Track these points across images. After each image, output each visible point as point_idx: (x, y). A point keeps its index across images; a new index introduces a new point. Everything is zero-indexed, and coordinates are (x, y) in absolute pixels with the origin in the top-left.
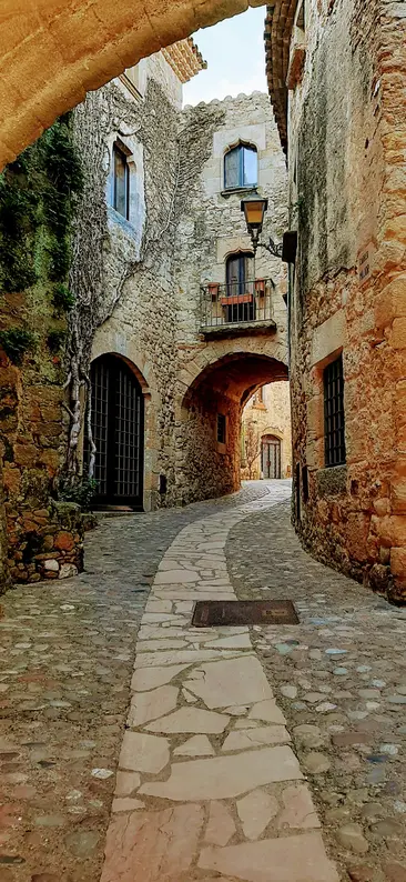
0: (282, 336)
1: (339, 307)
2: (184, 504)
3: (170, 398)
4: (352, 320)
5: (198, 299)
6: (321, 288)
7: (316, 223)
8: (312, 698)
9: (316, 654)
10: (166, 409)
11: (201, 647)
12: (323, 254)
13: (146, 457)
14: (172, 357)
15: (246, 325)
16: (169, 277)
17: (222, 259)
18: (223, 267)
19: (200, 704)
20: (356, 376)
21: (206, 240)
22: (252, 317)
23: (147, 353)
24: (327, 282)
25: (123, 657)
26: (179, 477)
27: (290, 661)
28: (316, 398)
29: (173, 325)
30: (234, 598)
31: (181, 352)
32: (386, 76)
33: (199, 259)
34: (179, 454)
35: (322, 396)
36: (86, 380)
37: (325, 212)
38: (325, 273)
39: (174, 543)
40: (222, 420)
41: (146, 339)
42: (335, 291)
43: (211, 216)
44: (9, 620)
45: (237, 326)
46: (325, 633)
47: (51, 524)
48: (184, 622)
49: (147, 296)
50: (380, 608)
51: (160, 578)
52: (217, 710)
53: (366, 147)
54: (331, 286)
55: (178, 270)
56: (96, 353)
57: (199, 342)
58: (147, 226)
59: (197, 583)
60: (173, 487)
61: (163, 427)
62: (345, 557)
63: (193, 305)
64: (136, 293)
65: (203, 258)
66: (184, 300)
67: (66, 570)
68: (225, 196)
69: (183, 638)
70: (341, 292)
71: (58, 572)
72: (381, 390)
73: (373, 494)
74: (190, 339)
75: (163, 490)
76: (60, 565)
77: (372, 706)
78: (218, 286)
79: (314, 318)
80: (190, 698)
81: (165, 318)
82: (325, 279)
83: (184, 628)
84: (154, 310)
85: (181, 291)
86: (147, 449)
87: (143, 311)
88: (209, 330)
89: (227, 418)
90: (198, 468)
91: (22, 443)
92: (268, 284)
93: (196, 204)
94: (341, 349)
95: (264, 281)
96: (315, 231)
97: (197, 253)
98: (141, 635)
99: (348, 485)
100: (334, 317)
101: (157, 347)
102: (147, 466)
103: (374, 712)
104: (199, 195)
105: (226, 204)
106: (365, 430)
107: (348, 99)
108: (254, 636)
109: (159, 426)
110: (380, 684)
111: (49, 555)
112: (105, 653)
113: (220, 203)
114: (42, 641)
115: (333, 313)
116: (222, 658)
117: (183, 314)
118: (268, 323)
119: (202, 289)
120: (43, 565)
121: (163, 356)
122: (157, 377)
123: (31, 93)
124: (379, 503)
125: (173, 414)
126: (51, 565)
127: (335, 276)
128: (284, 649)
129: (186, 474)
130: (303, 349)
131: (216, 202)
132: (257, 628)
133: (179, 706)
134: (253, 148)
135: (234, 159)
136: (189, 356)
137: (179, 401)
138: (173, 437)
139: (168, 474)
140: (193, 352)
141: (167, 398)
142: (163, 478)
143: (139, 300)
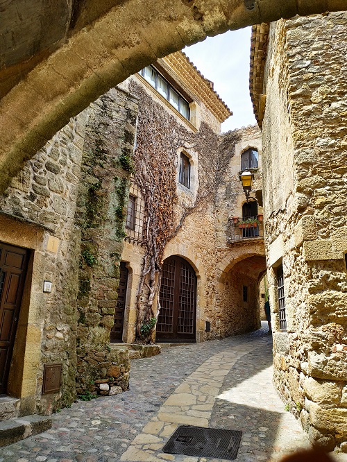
1: (280, 232)
2: (221, 338)
3: (213, 277)
4: (286, 240)
5: (228, 225)
6: (271, 221)
7: (268, 185)
10: (210, 284)
12: (271, 202)
13: (198, 311)
15: (253, 239)
16: (212, 215)
17: (240, 205)
18: (241, 209)
20: (289, 276)
21: (232, 196)
23: (198, 254)
24: (274, 218)
26: (218, 323)
29: (214, 239)
31: (219, 253)
33: (228, 205)
34: (218, 309)
36: (159, 270)
37: (271, 178)
38: (273, 213)
39: (199, 369)
40: (246, 289)
41: (198, 247)
42: (277, 223)
43: (235, 184)
45: (248, 239)
47: (105, 361)
48: (159, 447)
49: (199, 225)
51: (172, 399)
53: (287, 141)
54: (275, 220)
55: (218, 211)
56: (167, 256)
57: (228, 248)
58: (199, 191)
59: (191, 407)
60: (215, 328)
61: (208, 294)
63: (225, 229)
64: (192, 223)
65: (230, 205)
66: (221, 226)
67: (114, 389)
70: (280, 223)
71: (108, 391)
72: (301, 287)
73: (300, 358)
74: (224, 246)
75: (208, 330)
76: (110, 387)
78: (238, 219)
79: (270, 239)
81: (209, 235)
82: (272, 216)
83: (156, 453)
84: (203, 232)
85: (219, 222)
86: (198, 306)
87: (197, 232)
88: (233, 242)
89: (249, 288)
90: (231, 317)
91: (91, 312)
93: (227, 178)
94: (282, 258)
95: (262, 216)
96: (268, 189)
97: (227, 202)
99: (288, 347)
100: (278, 238)
101: (204, 250)
102: (198, 316)
104: (228, 174)
106: (295, 312)
109: (205, 293)
111: (104, 380)
115: (278, 236)
117: (220, 233)
119: (229, 220)
120: (99, 387)
121: (208, 255)
122: (204, 266)
125: (214, 286)
126: (104, 387)
127: (277, 214)
129: (223, 321)
131: (236, 177)
134: (256, 150)
135: (247, 155)
136: (223, 255)
137: (217, 280)
138: (215, 299)
139: (211, 321)
140: (225, 253)
141: (210, 278)
142: (208, 323)
143: (194, 227)
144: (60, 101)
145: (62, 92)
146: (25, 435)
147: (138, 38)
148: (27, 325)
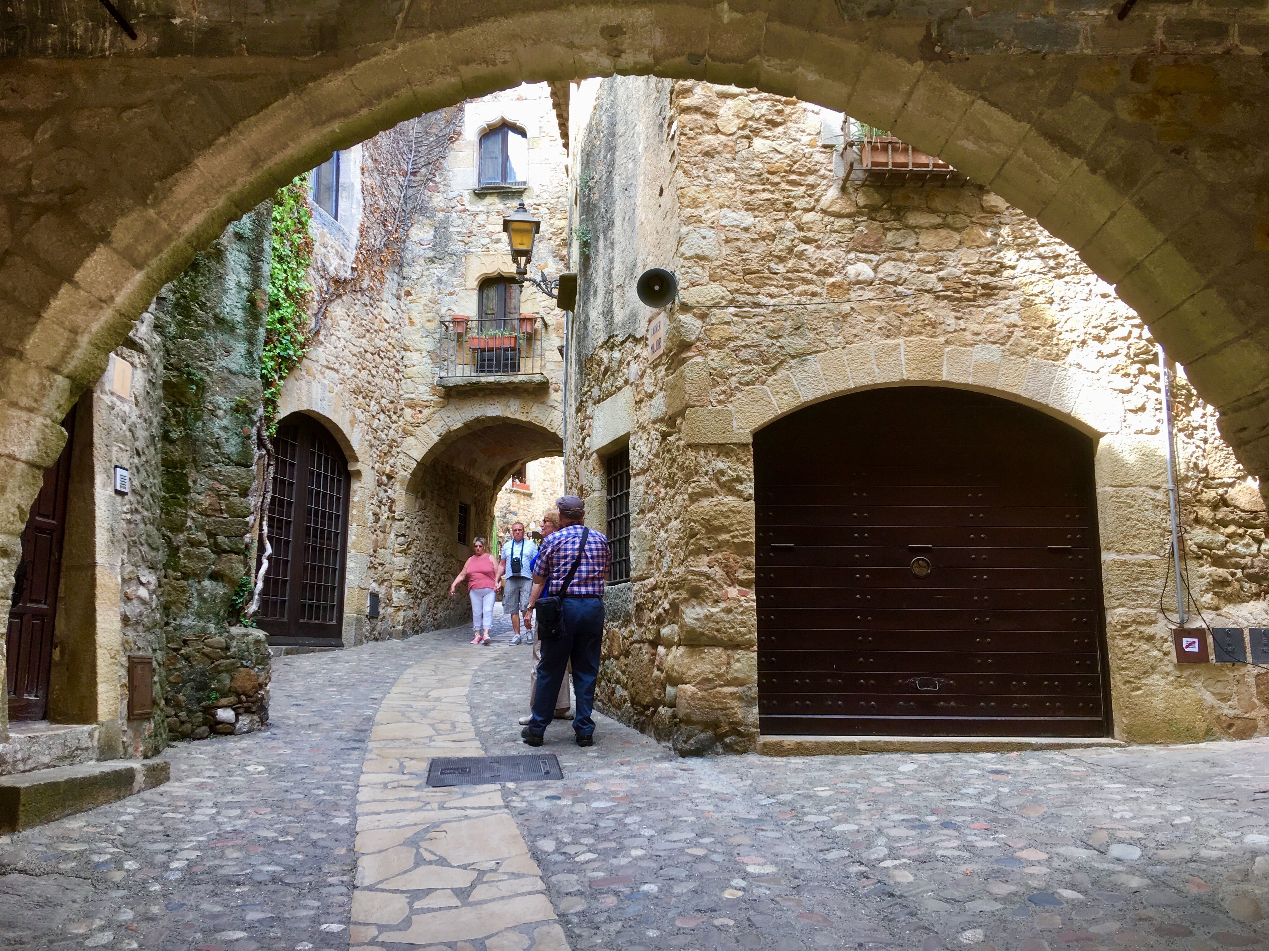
0: (555, 397)
1: (626, 382)
2: (404, 634)
3: (390, 477)
4: (641, 401)
5: (437, 336)
6: (604, 355)
7: (601, 273)
8: (571, 850)
9: (580, 808)
10: (382, 494)
11: (442, 807)
12: (608, 314)
13: (350, 564)
14: (394, 417)
15: (505, 379)
16: (394, 302)
17: (473, 283)
18: (475, 295)
19: (442, 862)
20: (643, 472)
21: (451, 254)
22: (515, 368)
23: (358, 412)
24: (612, 349)
25: (342, 820)
26: (399, 596)
27: (548, 817)
28: (596, 494)
29: (397, 371)
30: (480, 753)
31: (408, 412)
32: (685, 118)
33: (440, 281)
34: (399, 560)
35: (604, 492)
36: (268, 451)
37: (612, 261)
38: (610, 337)
39: (395, 690)
40: (464, 510)
41: (356, 392)
42: (621, 362)
43: (460, 222)
44: (177, 784)
45: (491, 379)
46: (594, 787)
47: (227, 658)
48: (416, 783)
49: (361, 330)
50: (662, 759)
51: (379, 731)
52: (465, 867)
53: (661, 195)
54: (617, 354)
55: (408, 294)
56: (283, 412)
57: (436, 398)
58: (363, 232)
59: (431, 738)
60: (390, 610)
61: (377, 520)
62: (625, 701)
63: (428, 345)
64: (345, 324)
65: (445, 279)
66: (417, 337)
67: (245, 721)
68: (480, 194)
69: (418, 799)
70: (628, 364)
71: (233, 725)
72: (672, 492)
73: (660, 621)
74: (423, 393)
75: (374, 615)
76: (237, 715)
77: (636, 853)
78: (466, 321)
79: (596, 392)
80: (428, 856)
81: (386, 360)
82: (609, 344)
83: (417, 788)
84: (371, 349)
85: (412, 323)
86: (351, 553)
87: (355, 350)
88: (451, 383)
89: (473, 509)
90: (427, 582)
91: (192, 545)
92: (539, 325)
93: (438, 201)
94: (626, 437)
95: (532, 320)
96: (599, 281)
97: (437, 270)
98: (360, 797)
99: (631, 608)
100: (620, 394)
101: (373, 402)
102: (352, 578)
103: (640, 858)
104: (442, 188)
105: (481, 206)
106: (653, 540)
107: (640, 128)
108: (506, 794)
109: (371, 518)
110: (647, 832)
111: (223, 701)
112: (317, 817)
113: (471, 203)
114: (230, 806)
115: (619, 389)
116: (466, 817)
117: (413, 357)
118: (537, 378)
119: (443, 323)
120: (214, 715)
121: (382, 416)
122: (371, 446)
123: (272, 153)
124: (665, 631)
125: (393, 501)
126: (225, 714)
127: (622, 343)
128: (545, 805)
129: (409, 591)
130: (582, 428)
131: (466, 202)
132: (511, 785)
133: (417, 865)
134: (522, 132)
135: (495, 144)
136: (421, 418)
137: (402, 482)
138: (392, 535)
139: (382, 591)
140: (426, 412)
141: (384, 478)
142: (374, 596)
143: (348, 335)
144: (336, 126)
145: (345, 114)
146: (136, 786)
147: (507, 56)
148: (94, 565)
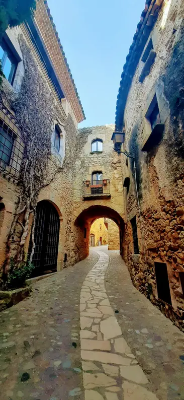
0: (112, 200)
2: (73, 265)
5: (82, 186)
10: (68, 226)
13: (59, 246)
14: (71, 206)
16: (72, 177)
17: (90, 173)
18: (91, 176)
21: (85, 167)
22: (102, 192)
23: (63, 203)
26: (72, 254)
29: (72, 194)
31: (74, 205)
34: (72, 244)
40: (85, 230)
41: (62, 197)
43: (87, 160)
45: (96, 195)
49: (64, 182)
55: (75, 176)
57: (82, 201)
58: (65, 158)
60: (69, 258)
63: (80, 188)
64: (60, 179)
65: (84, 172)
66: (77, 186)
68: (92, 154)
74: (78, 200)
75: (65, 260)
78: (89, 181)
81: (69, 191)
84: (66, 187)
85: (76, 183)
86: (60, 242)
87: (62, 186)
88: (86, 196)
90: (78, 249)
93: (82, 156)
97: (81, 171)
101: (66, 201)
102: (60, 250)
104: (83, 153)
109: (65, 232)
113: (90, 156)
117: (76, 191)
119: (83, 182)
121: (68, 205)
122: (66, 212)
125: (71, 228)
129: (74, 252)
134: (101, 141)
136: (78, 206)
137: (73, 223)
138: (70, 237)
139: (68, 253)
141: (69, 221)
143: (61, 182)
